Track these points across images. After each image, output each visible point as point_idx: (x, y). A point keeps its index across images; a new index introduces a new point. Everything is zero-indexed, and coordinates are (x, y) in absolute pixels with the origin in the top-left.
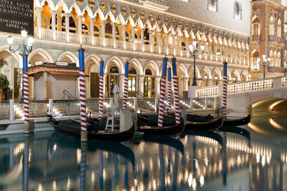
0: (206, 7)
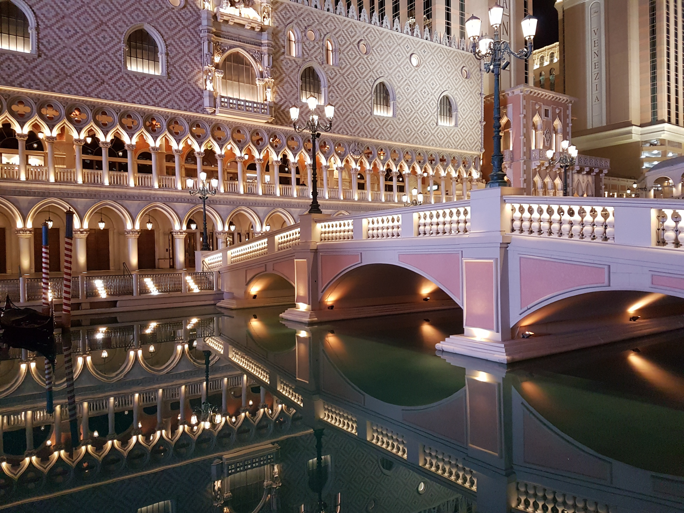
0: (368, 110)
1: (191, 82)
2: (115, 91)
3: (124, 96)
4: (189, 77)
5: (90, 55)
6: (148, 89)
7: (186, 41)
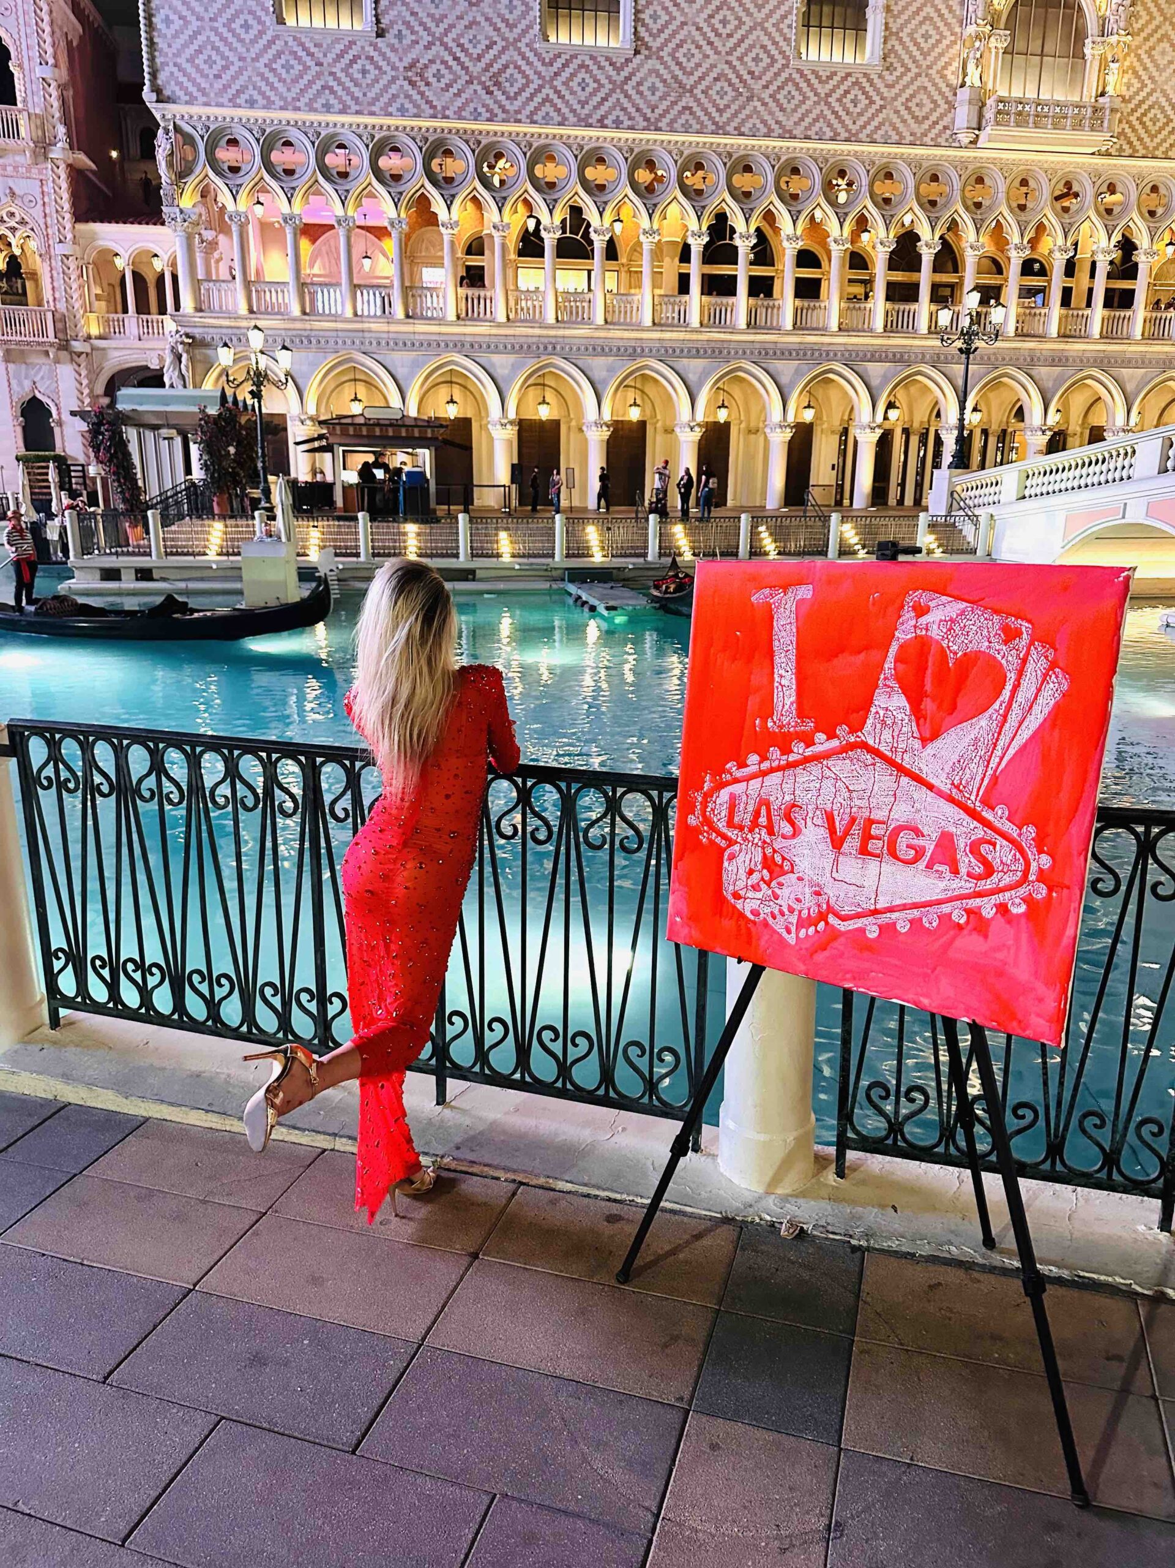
1: (933, 71)
2: (771, 113)
3: (789, 124)
4: (930, 59)
5: (730, 36)
6: (839, 100)
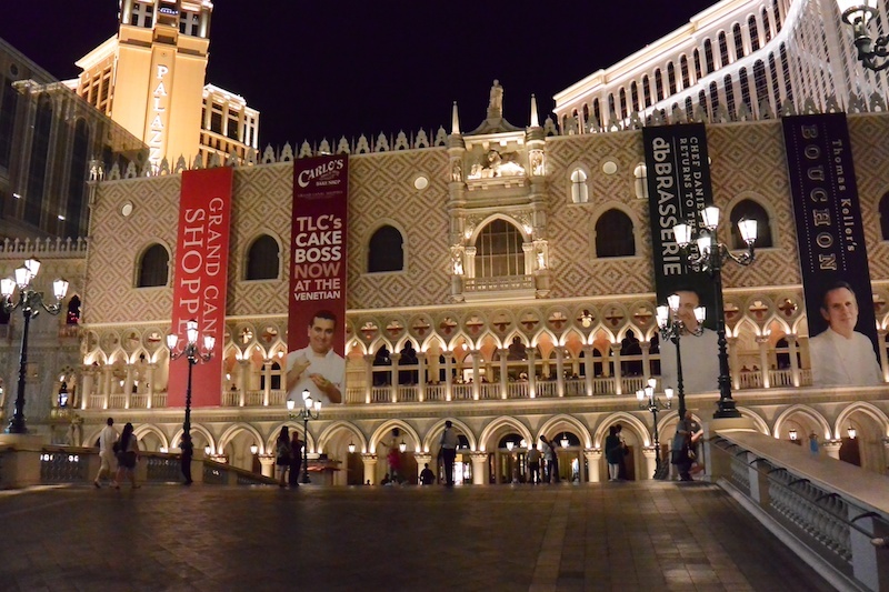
1: (437, 270)
3: (361, 303)
4: (435, 265)
6: (387, 288)
7: (432, 224)
